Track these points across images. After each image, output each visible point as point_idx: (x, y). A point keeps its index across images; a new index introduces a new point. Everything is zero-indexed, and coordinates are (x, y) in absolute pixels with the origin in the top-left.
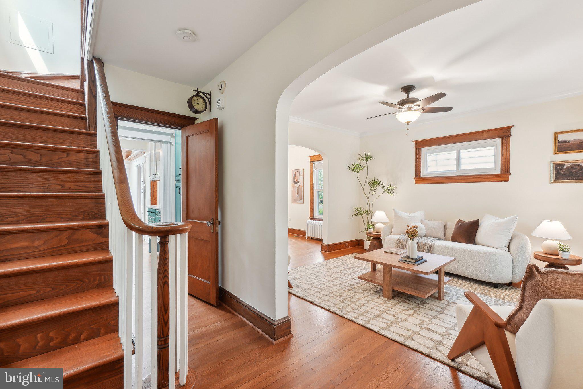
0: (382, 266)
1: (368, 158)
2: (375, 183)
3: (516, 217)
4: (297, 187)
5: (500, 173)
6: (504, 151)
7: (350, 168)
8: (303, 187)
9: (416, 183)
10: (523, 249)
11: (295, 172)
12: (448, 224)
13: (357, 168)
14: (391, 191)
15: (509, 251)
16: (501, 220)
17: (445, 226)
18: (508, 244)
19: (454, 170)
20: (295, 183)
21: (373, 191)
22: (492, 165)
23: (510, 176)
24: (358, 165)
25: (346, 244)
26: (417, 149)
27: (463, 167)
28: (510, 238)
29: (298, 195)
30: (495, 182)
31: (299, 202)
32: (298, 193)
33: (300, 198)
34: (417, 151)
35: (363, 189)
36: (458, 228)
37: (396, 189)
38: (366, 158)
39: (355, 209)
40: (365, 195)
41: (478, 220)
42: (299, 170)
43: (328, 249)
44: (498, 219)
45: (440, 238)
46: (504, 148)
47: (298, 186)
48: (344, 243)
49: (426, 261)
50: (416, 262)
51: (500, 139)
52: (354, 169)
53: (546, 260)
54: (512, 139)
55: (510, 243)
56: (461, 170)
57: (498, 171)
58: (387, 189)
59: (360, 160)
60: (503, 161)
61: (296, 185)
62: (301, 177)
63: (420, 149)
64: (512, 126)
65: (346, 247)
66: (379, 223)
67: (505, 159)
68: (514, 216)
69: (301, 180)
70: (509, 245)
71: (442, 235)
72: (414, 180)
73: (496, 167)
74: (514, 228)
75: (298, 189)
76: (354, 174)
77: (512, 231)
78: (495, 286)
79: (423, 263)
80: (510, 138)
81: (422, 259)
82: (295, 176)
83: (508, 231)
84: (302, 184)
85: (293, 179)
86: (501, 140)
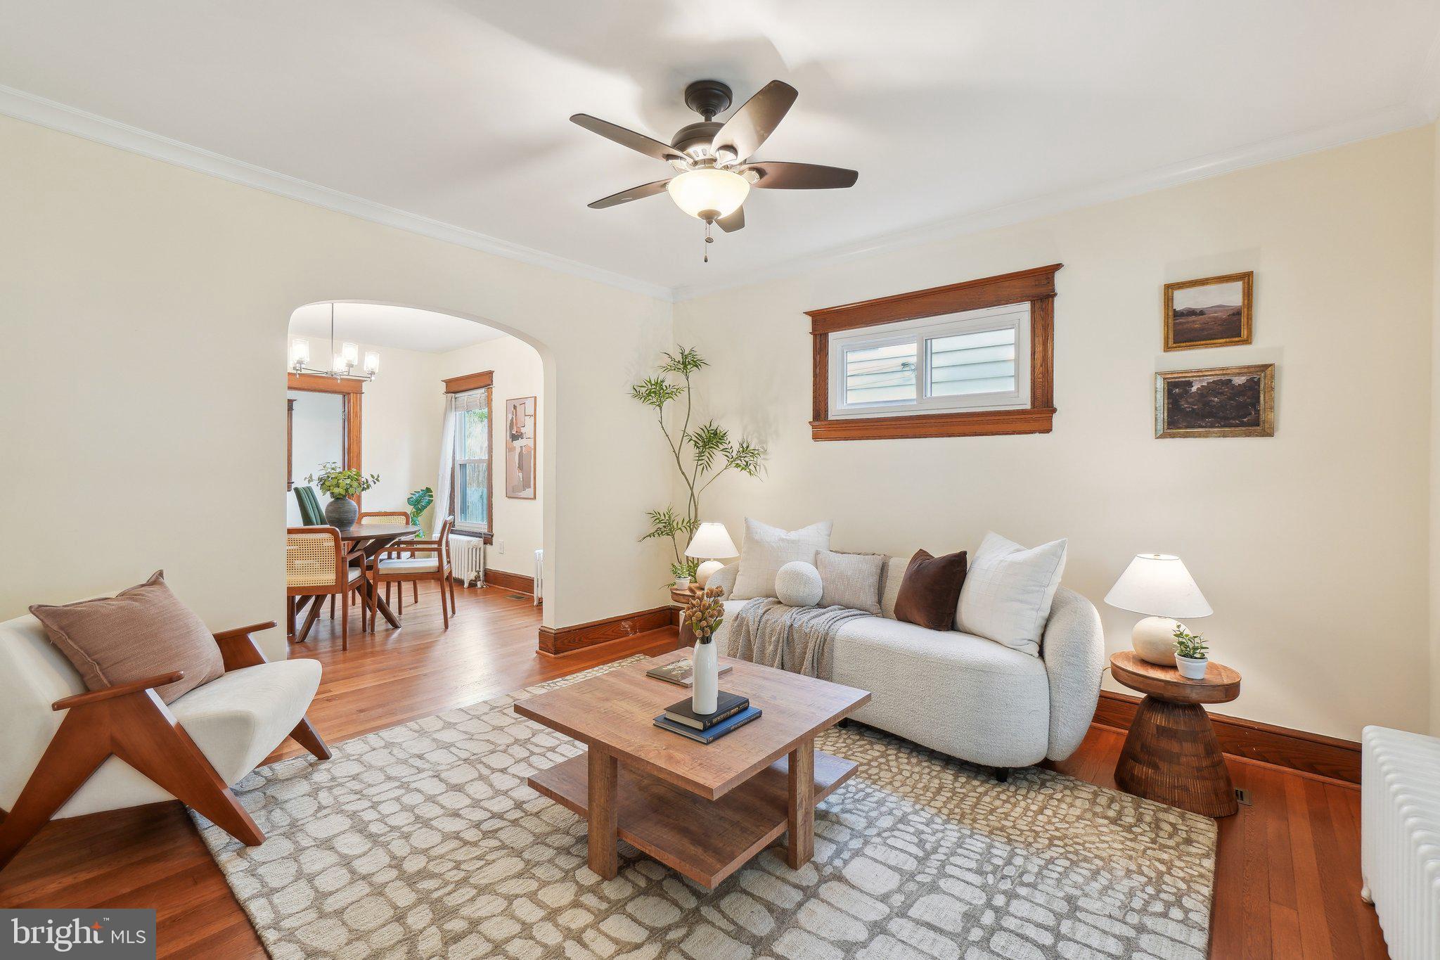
0: (585, 747)
1: (688, 362)
2: (710, 440)
3: (1062, 546)
4: (518, 450)
5: (1028, 407)
6: (1039, 340)
7: (637, 394)
8: (533, 452)
9: (816, 437)
10: (1078, 649)
11: (514, 406)
12: (892, 563)
13: (655, 393)
14: (747, 462)
15: (1041, 654)
16: (1027, 554)
17: (883, 570)
18: (1039, 632)
19: (908, 400)
20: (515, 437)
21: (703, 462)
22: (1010, 386)
23: (1056, 419)
24: (659, 384)
25: (626, 625)
26: (818, 337)
27: (938, 392)
28: (1046, 614)
29: (521, 474)
30: (1018, 434)
31: (523, 494)
32: (521, 467)
33: (526, 485)
34: (818, 341)
35: (678, 458)
36: (910, 578)
37: (766, 457)
38: (684, 363)
39: (656, 516)
40: (683, 473)
41: (965, 553)
42: (522, 401)
43: (555, 645)
44: (1018, 550)
45: (865, 611)
46: (1039, 331)
47: (521, 447)
48: (617, 621)
49: (758, 715)
50: (706, 729)
51: (1027, 306)
52: (649, 395)
53: (1141, 687)
54: (1058, 303)
55: (1046, 627)
56: (932, 398)
57: (1024, 401)
58: (739, 458)
59: (667, 369)
60: (1037, 371)
61: (518, 444)
62: (529, 422)
63: (826, 335)
64: (1058, 267)
65: (627, 634)
66: (709, 560)
67: (1041, 366)
68: (1057, 542)
69: (527, 430)
70: (1043, 635)
71: (869, 599)
72: (809, 431)
73: (1018, 391)
74: (1057, 579)
75: (521, 455)
76: (647, 411)
77: (1051, 591)
78: (1000, 775)
79: (735, 729)
80: (1053, 302)
81: (746, 709)
82: (514, 417)
83: (1038, 591)
84: (531, 443)
85: (508, 428)
86: (1032, 309)
